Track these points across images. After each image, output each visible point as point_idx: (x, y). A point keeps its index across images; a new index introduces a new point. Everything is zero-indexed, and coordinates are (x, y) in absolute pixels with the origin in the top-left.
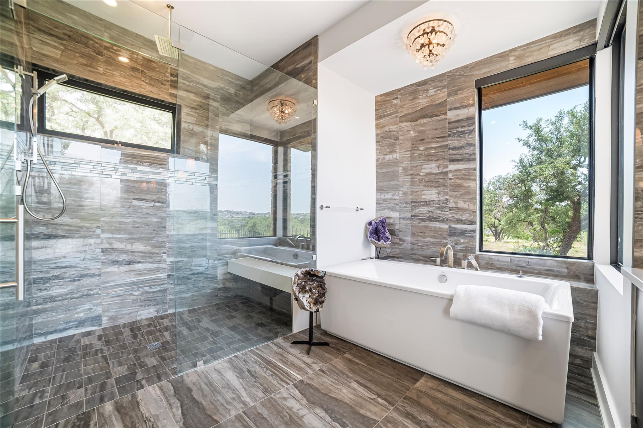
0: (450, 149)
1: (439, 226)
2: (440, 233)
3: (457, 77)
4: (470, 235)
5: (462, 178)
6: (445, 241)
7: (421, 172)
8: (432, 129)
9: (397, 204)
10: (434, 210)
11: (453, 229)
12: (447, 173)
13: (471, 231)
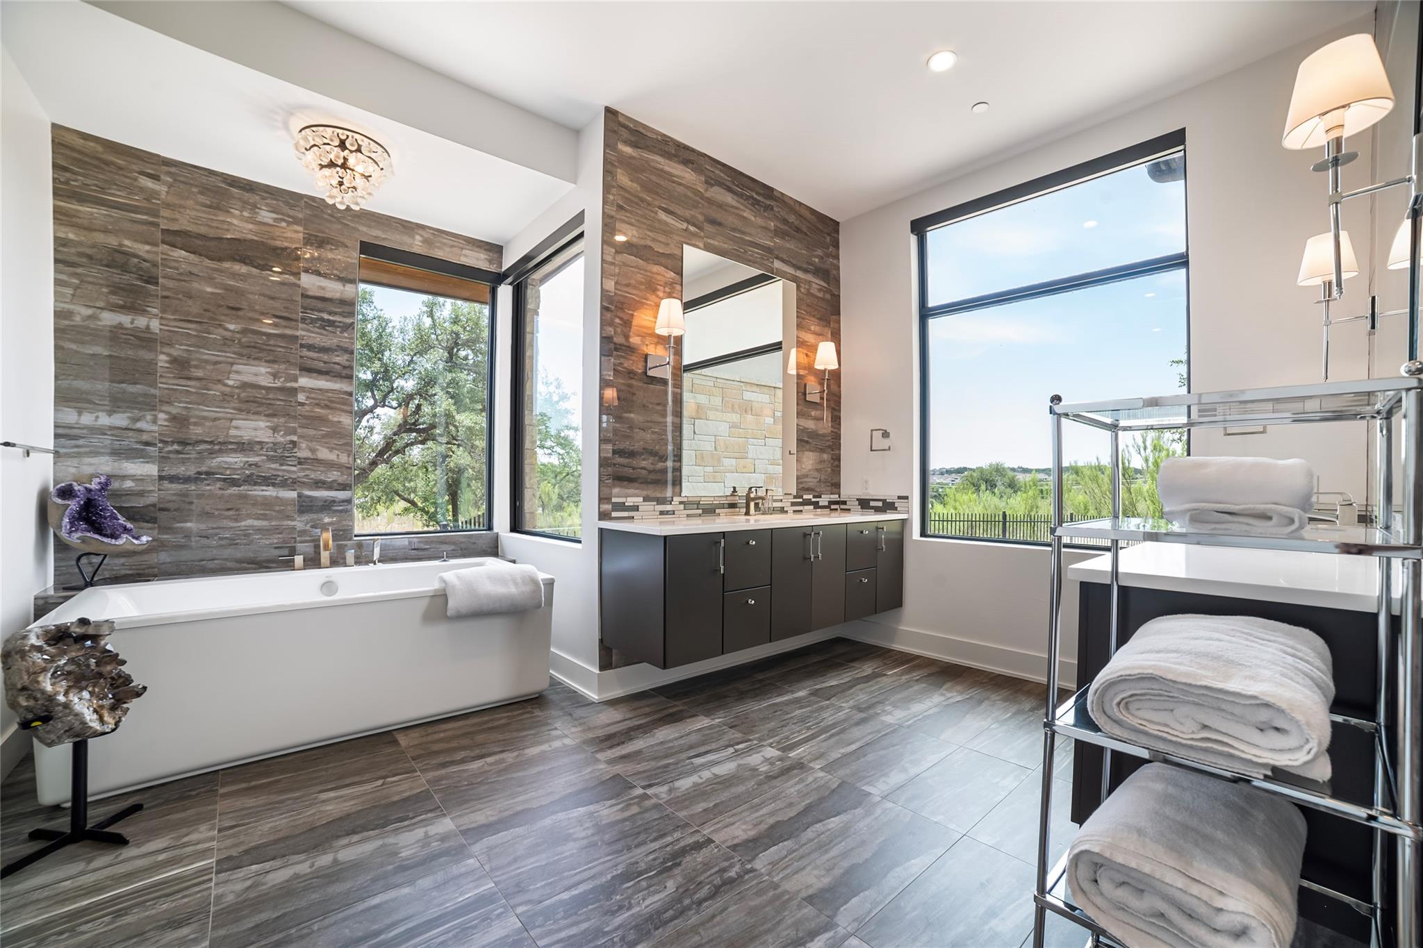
0: (302, 346)
1: (274, 494)
2: (277, 508)
3: (325, 216)
4: (341, 508)
5: (327, 407)
6: (290, 523)
7: (228, 378)
8: (264, 295)
9: (147, 444)
10: (263, 461)
11: (307, 500)
12: (294, 391)
13: (344, 501)
